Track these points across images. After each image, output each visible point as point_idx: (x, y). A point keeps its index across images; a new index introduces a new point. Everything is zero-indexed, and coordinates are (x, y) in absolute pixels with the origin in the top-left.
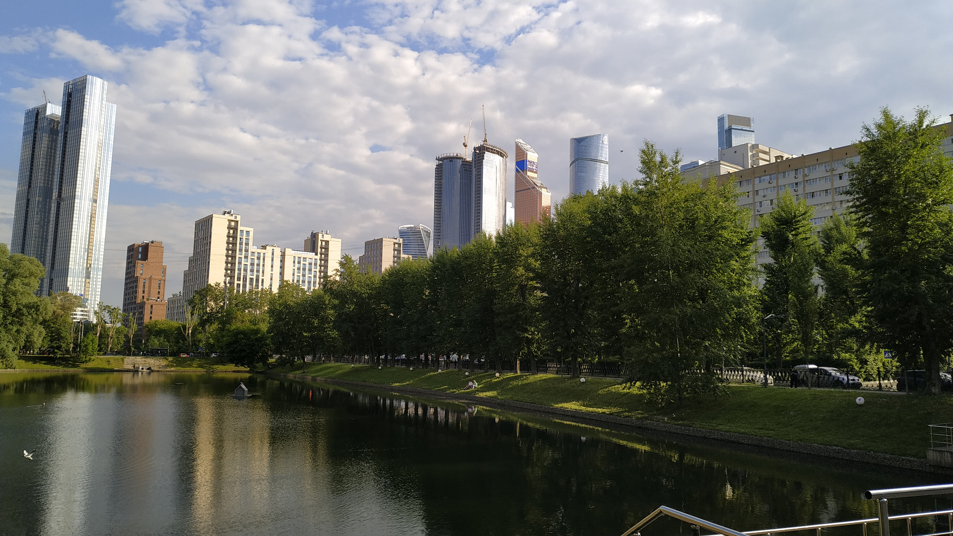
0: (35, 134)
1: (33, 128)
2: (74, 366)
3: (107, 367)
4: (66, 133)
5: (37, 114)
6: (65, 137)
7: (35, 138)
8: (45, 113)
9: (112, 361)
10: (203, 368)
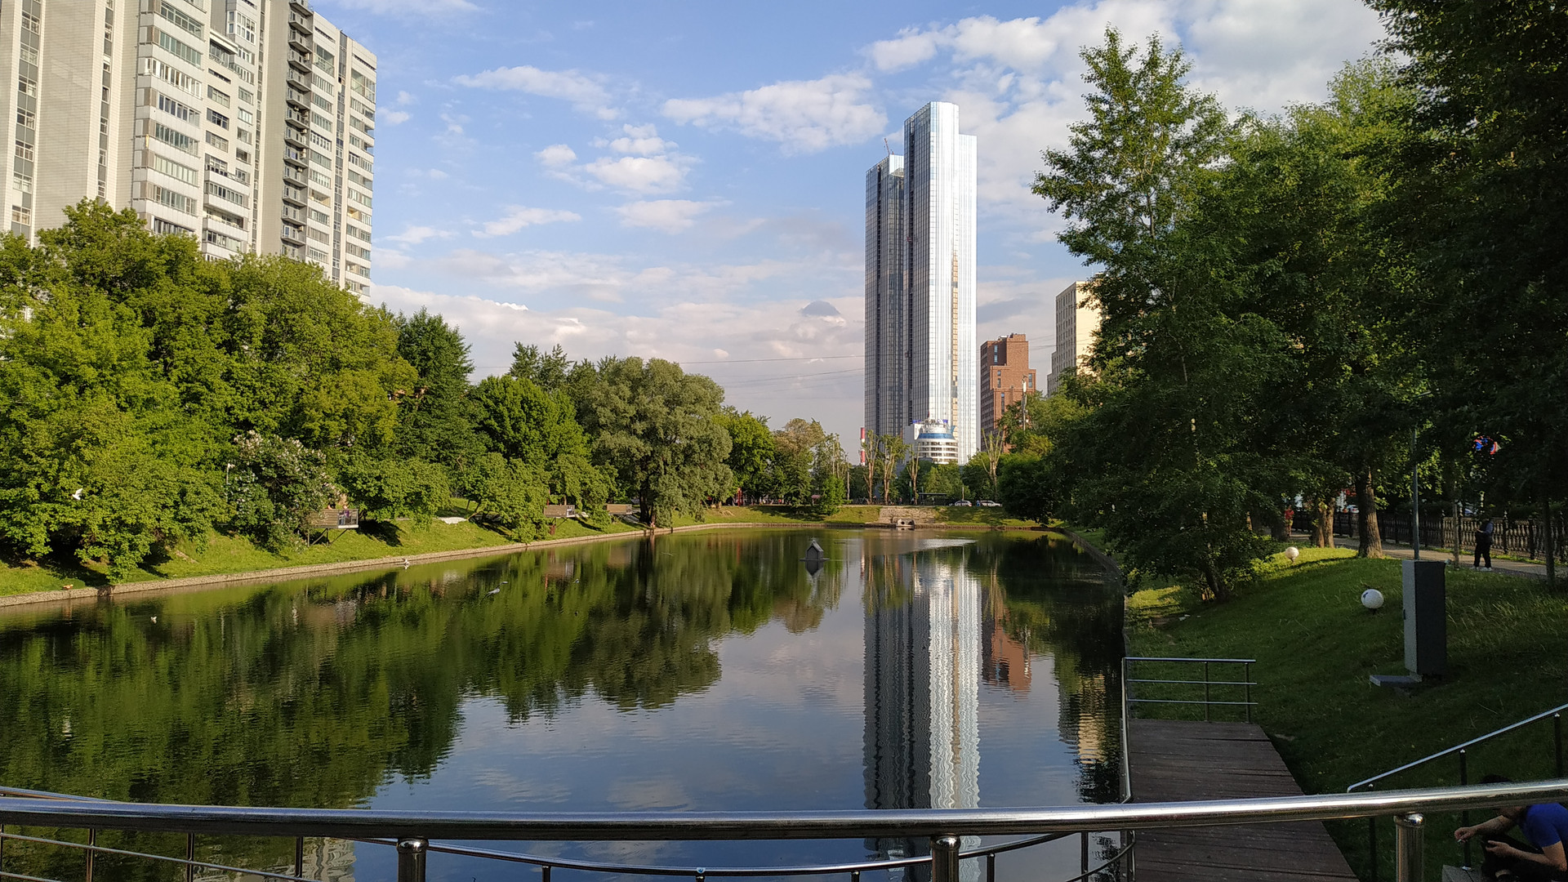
0: (879, 202)
1: (876, 195)
2: (818, 519)
3: (857, 520)
4: (912, 193)
5: (879, 174)
6: (912, 199)
7: (879, 207)
8: (888, 170)
9: (865, 512)
10: (988, 523)
